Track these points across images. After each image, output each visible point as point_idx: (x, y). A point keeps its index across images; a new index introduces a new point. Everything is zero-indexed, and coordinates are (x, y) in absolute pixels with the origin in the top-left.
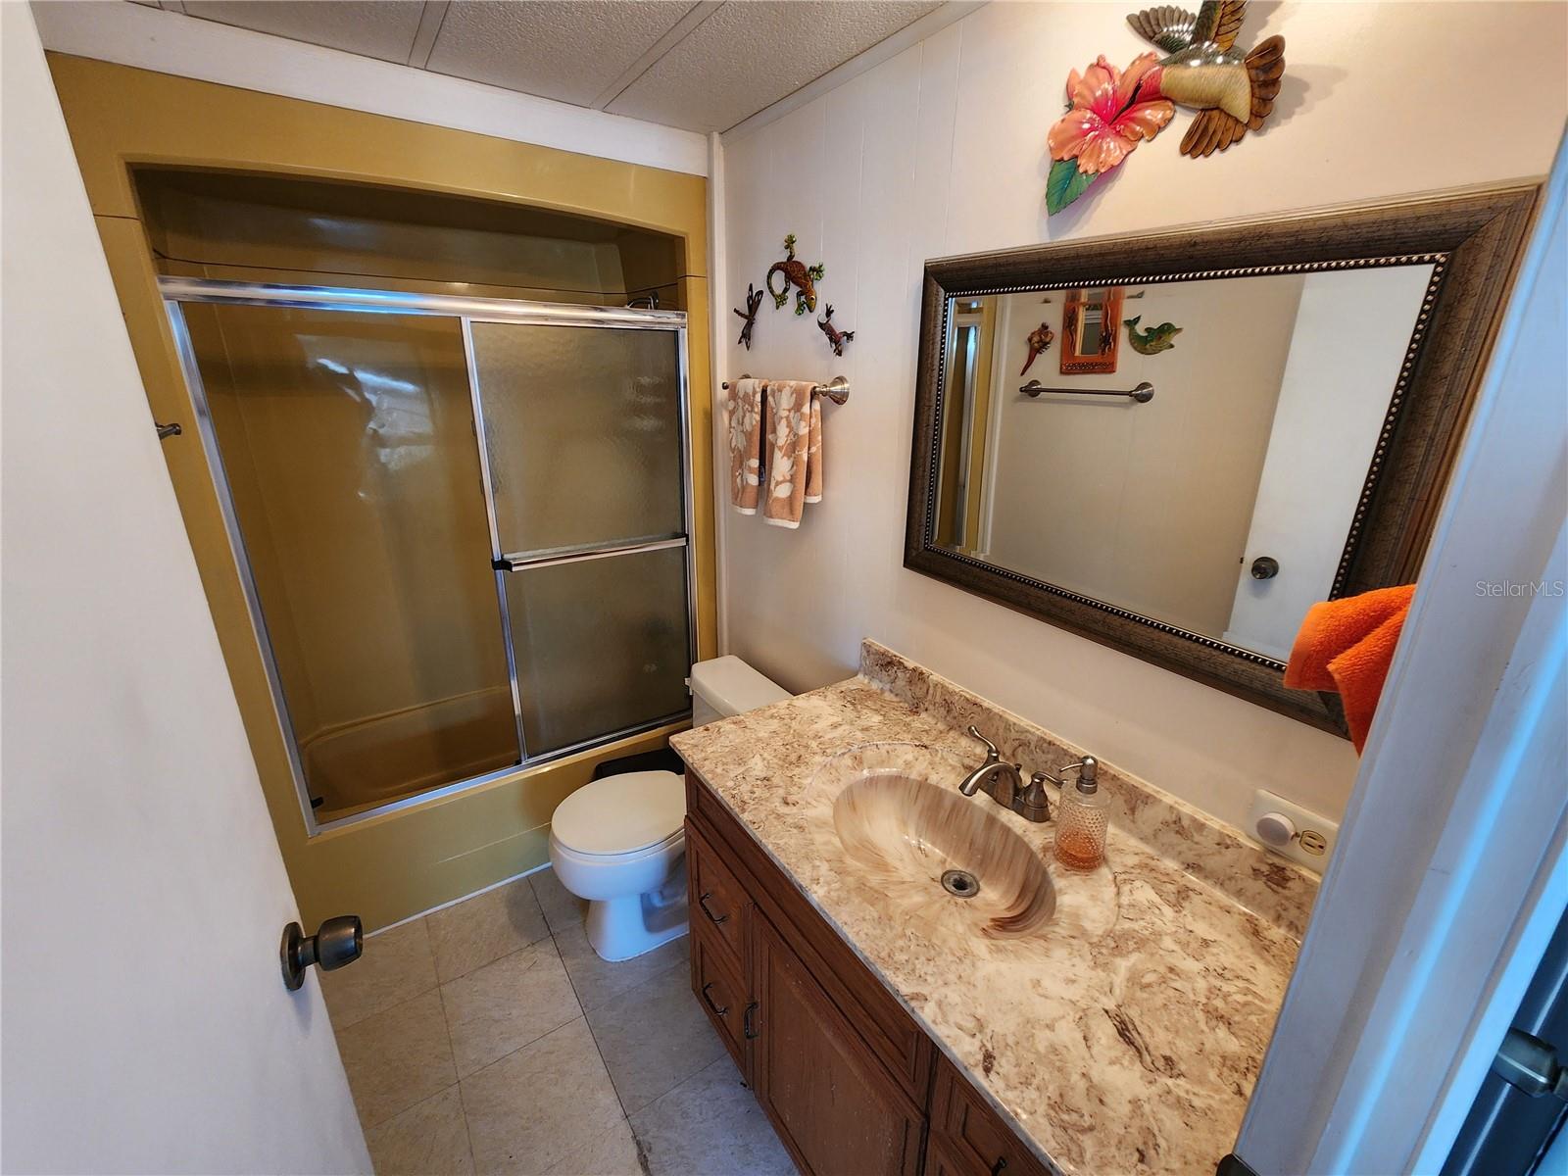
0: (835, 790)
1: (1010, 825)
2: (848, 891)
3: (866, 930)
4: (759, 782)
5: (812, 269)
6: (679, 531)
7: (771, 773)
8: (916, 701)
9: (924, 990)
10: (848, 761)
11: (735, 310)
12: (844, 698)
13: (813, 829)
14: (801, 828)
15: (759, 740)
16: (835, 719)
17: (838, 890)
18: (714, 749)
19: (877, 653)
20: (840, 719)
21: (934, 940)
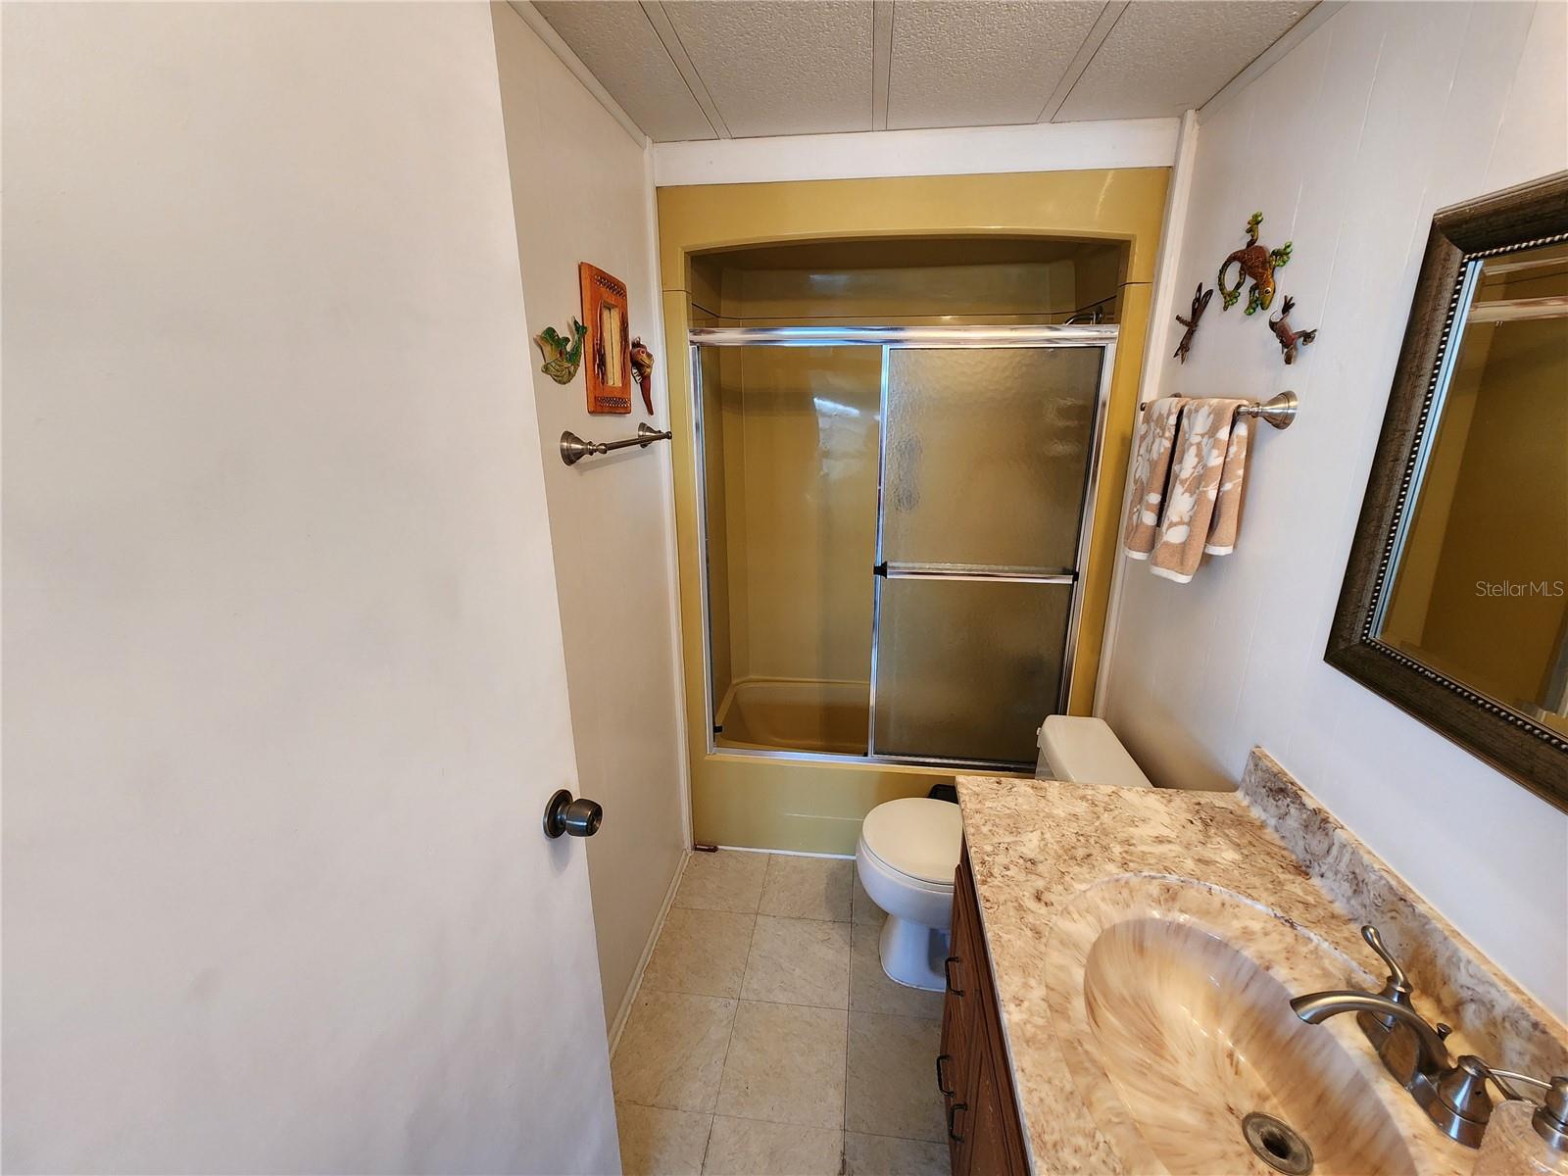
0: (1115, 916)
2: (1050, 1037)
3: (1043, 1095)
4: (1021, 861)
5: (1276, 253)
6: (1070, 567)
7: (1042, 858)
8: (1309, 857)
10: (1154, 889)
11: (1178, 318)
12: (1198, 812)
13: (1054, 942)
14: (1038, 933)
15: (1049, 816)
16: (1166, 832)
17: (1036, 1026)
18: (995, 805)
19: (1267, 771)
20: (1173, 835)
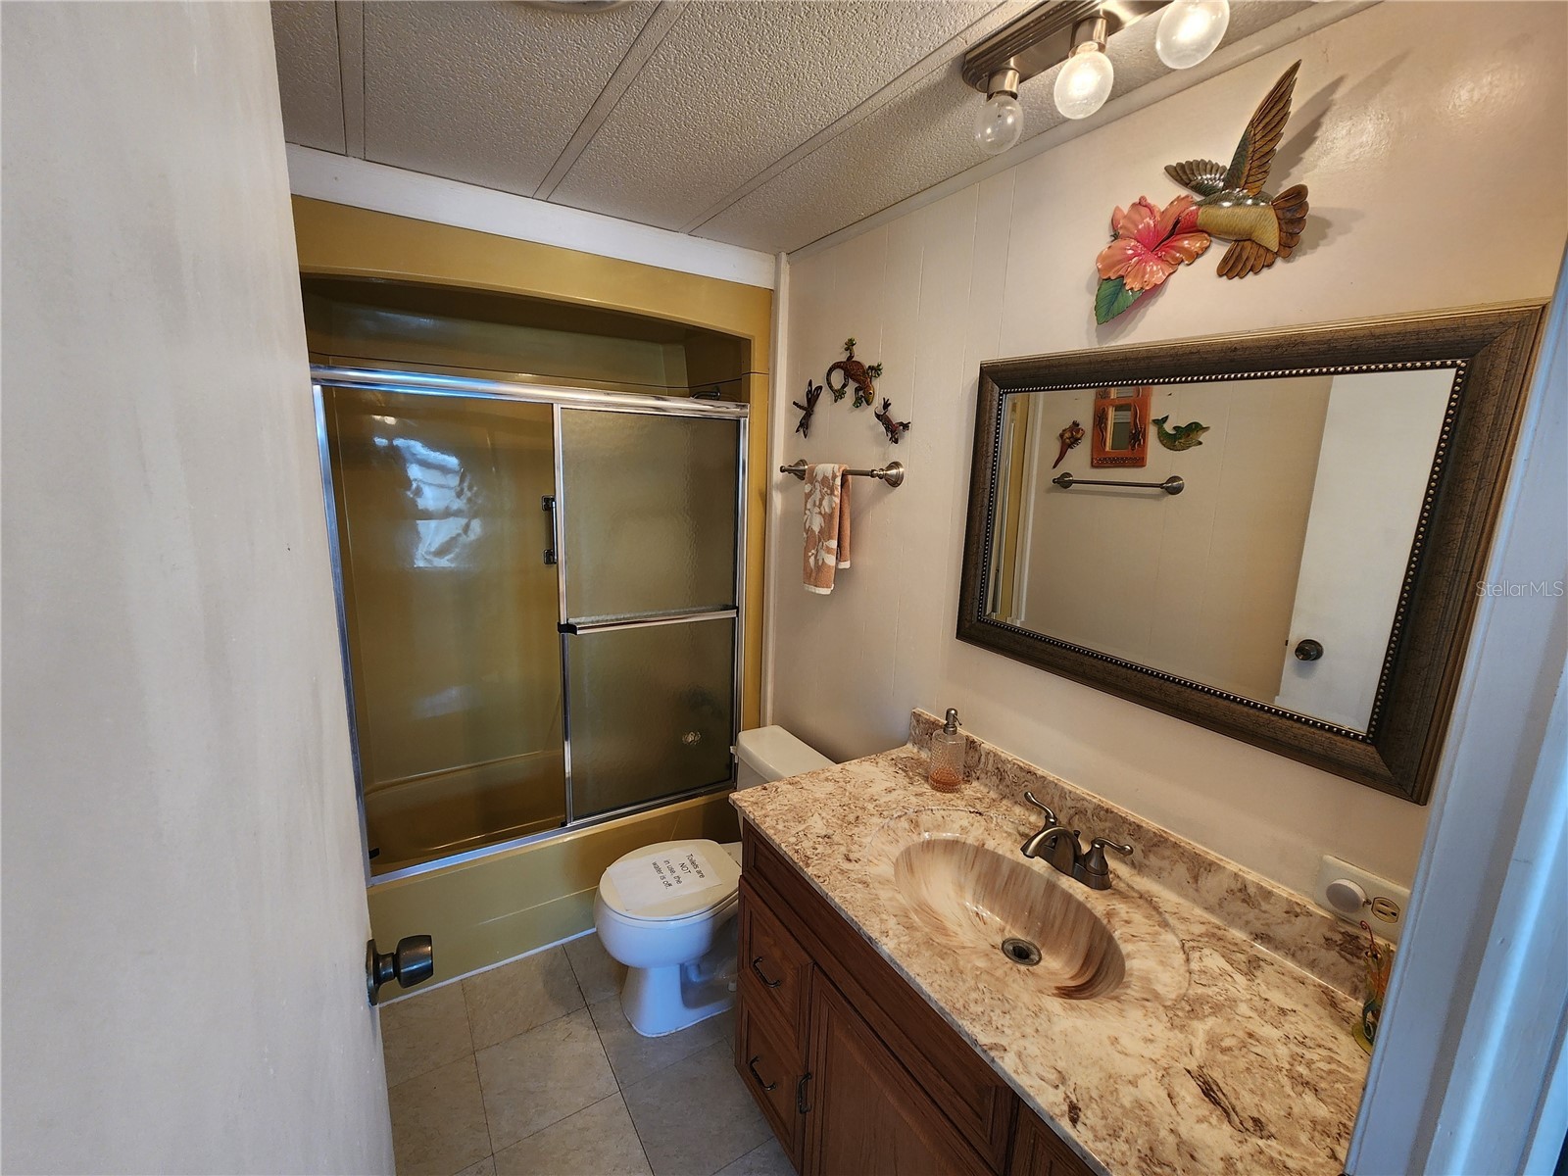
0: (896, 851)
1: (1071, 891)
2: (917, 945)
3: (939, 982)
4: (820, 839)
5: (871, 368)
6: (731, 604)
7: (831, 832)
8: (968, 770)
9: (1004, 1042)
10: (904, 824)
11: (794, 403)
12: (896, 765)
13: (877, 885)
14: (866, 884)
15: (815, 800)
16: (888, 785)
17: (907, 943)
18: (771, 807)
19: (928, 721)
20: (893, 784)
21: (1006, 995)
